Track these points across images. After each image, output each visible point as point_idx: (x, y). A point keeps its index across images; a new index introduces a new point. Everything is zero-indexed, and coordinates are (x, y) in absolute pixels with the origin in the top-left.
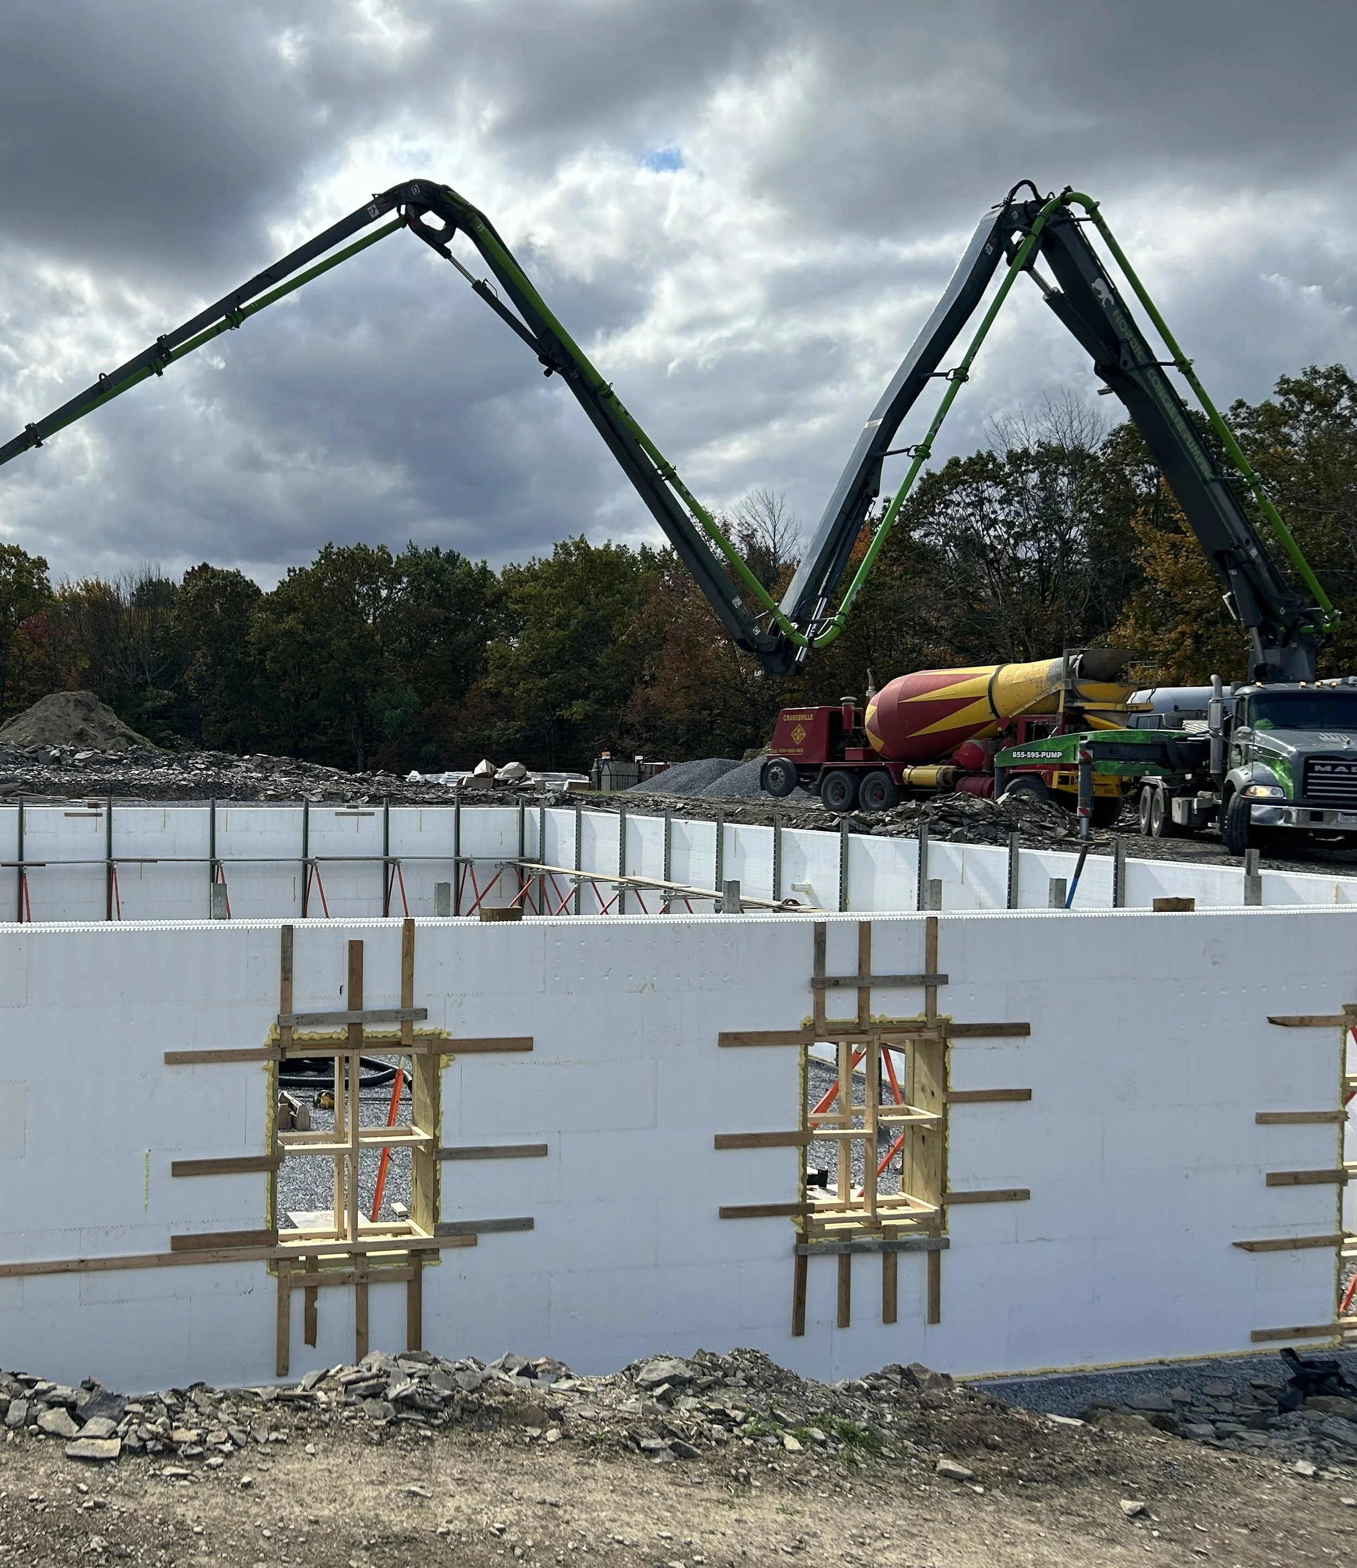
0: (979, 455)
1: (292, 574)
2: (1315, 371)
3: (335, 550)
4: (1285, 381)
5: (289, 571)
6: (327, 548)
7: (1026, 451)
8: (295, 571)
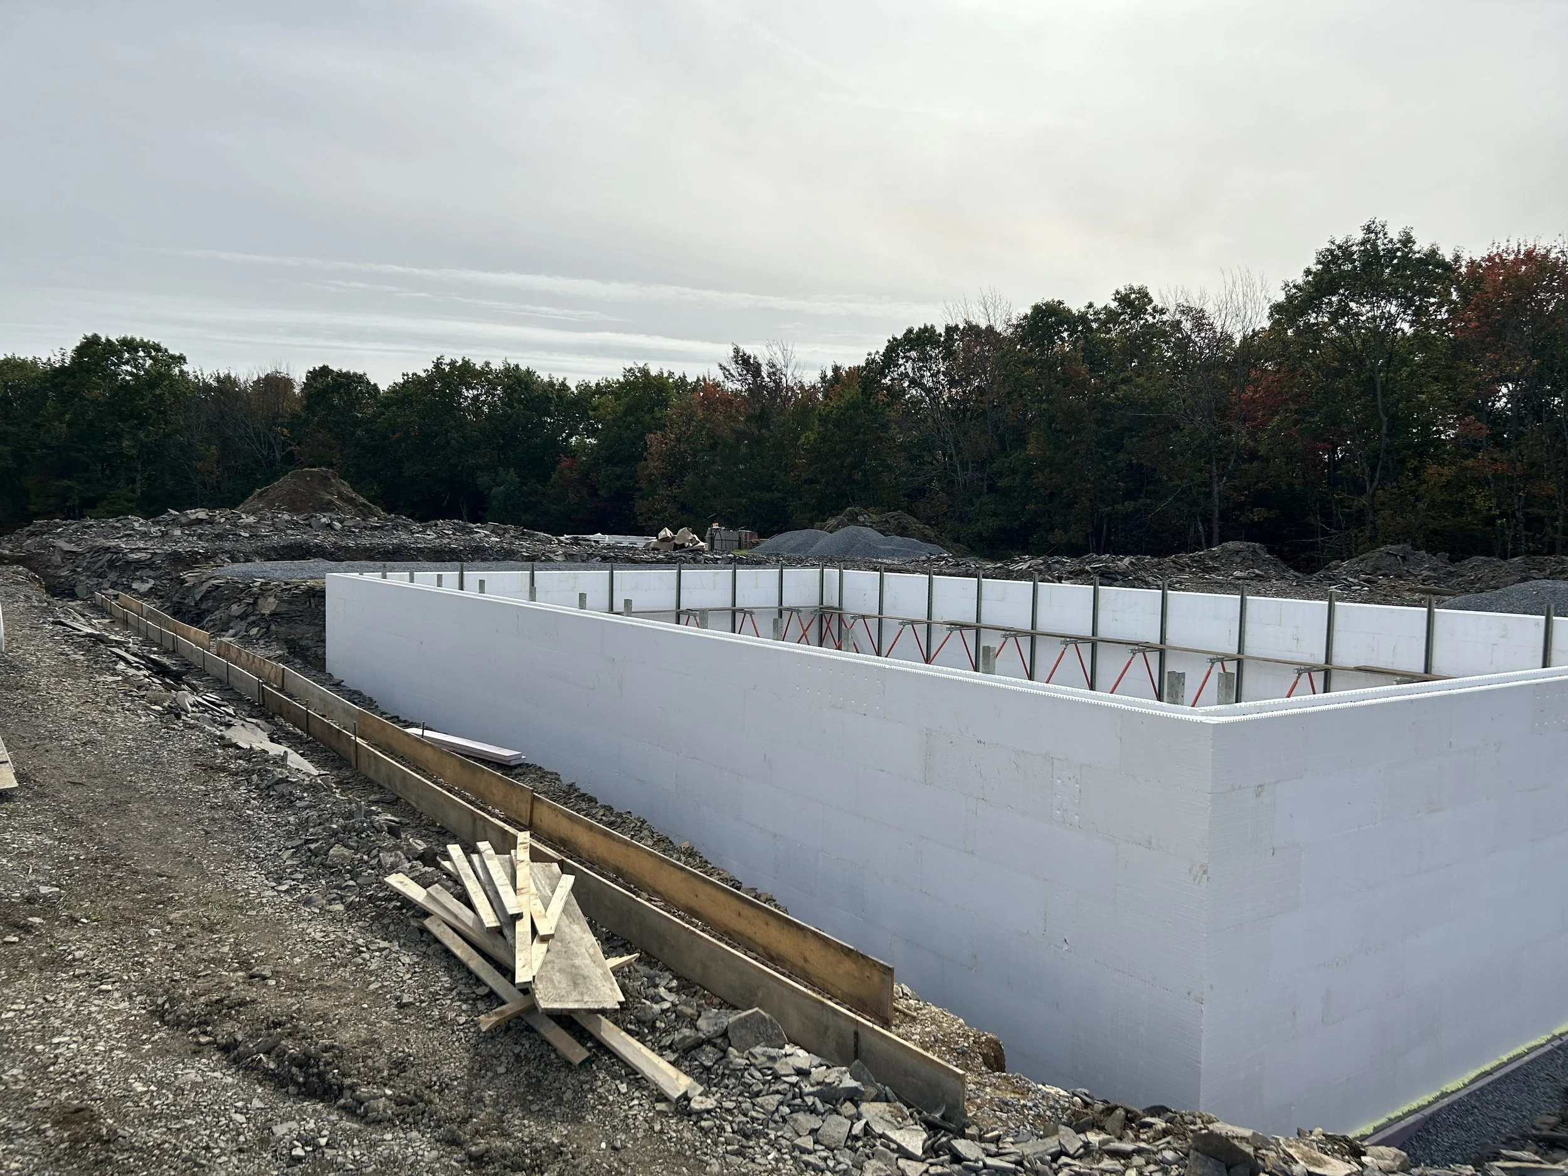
0: (926, 327)
1: (406, 378)
2: (1131, 288)
3: (447, 361)
4: (1118, 293)
5: (404, 375)
6: (438, 359)
7: (957, 326)
8: (407, 375)
